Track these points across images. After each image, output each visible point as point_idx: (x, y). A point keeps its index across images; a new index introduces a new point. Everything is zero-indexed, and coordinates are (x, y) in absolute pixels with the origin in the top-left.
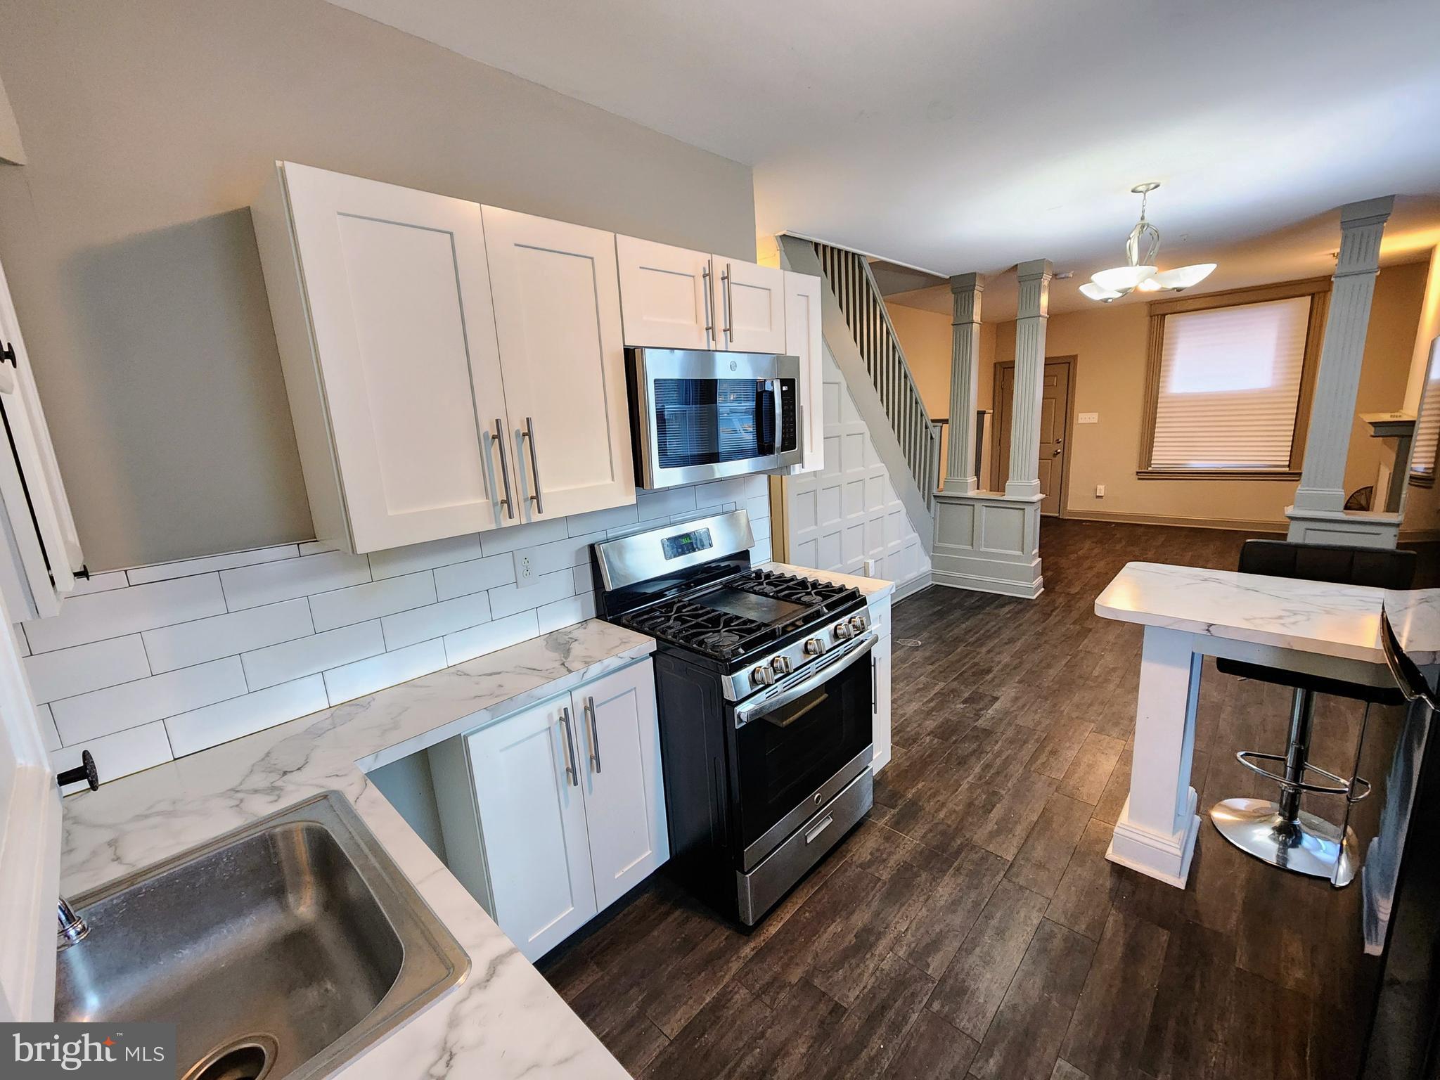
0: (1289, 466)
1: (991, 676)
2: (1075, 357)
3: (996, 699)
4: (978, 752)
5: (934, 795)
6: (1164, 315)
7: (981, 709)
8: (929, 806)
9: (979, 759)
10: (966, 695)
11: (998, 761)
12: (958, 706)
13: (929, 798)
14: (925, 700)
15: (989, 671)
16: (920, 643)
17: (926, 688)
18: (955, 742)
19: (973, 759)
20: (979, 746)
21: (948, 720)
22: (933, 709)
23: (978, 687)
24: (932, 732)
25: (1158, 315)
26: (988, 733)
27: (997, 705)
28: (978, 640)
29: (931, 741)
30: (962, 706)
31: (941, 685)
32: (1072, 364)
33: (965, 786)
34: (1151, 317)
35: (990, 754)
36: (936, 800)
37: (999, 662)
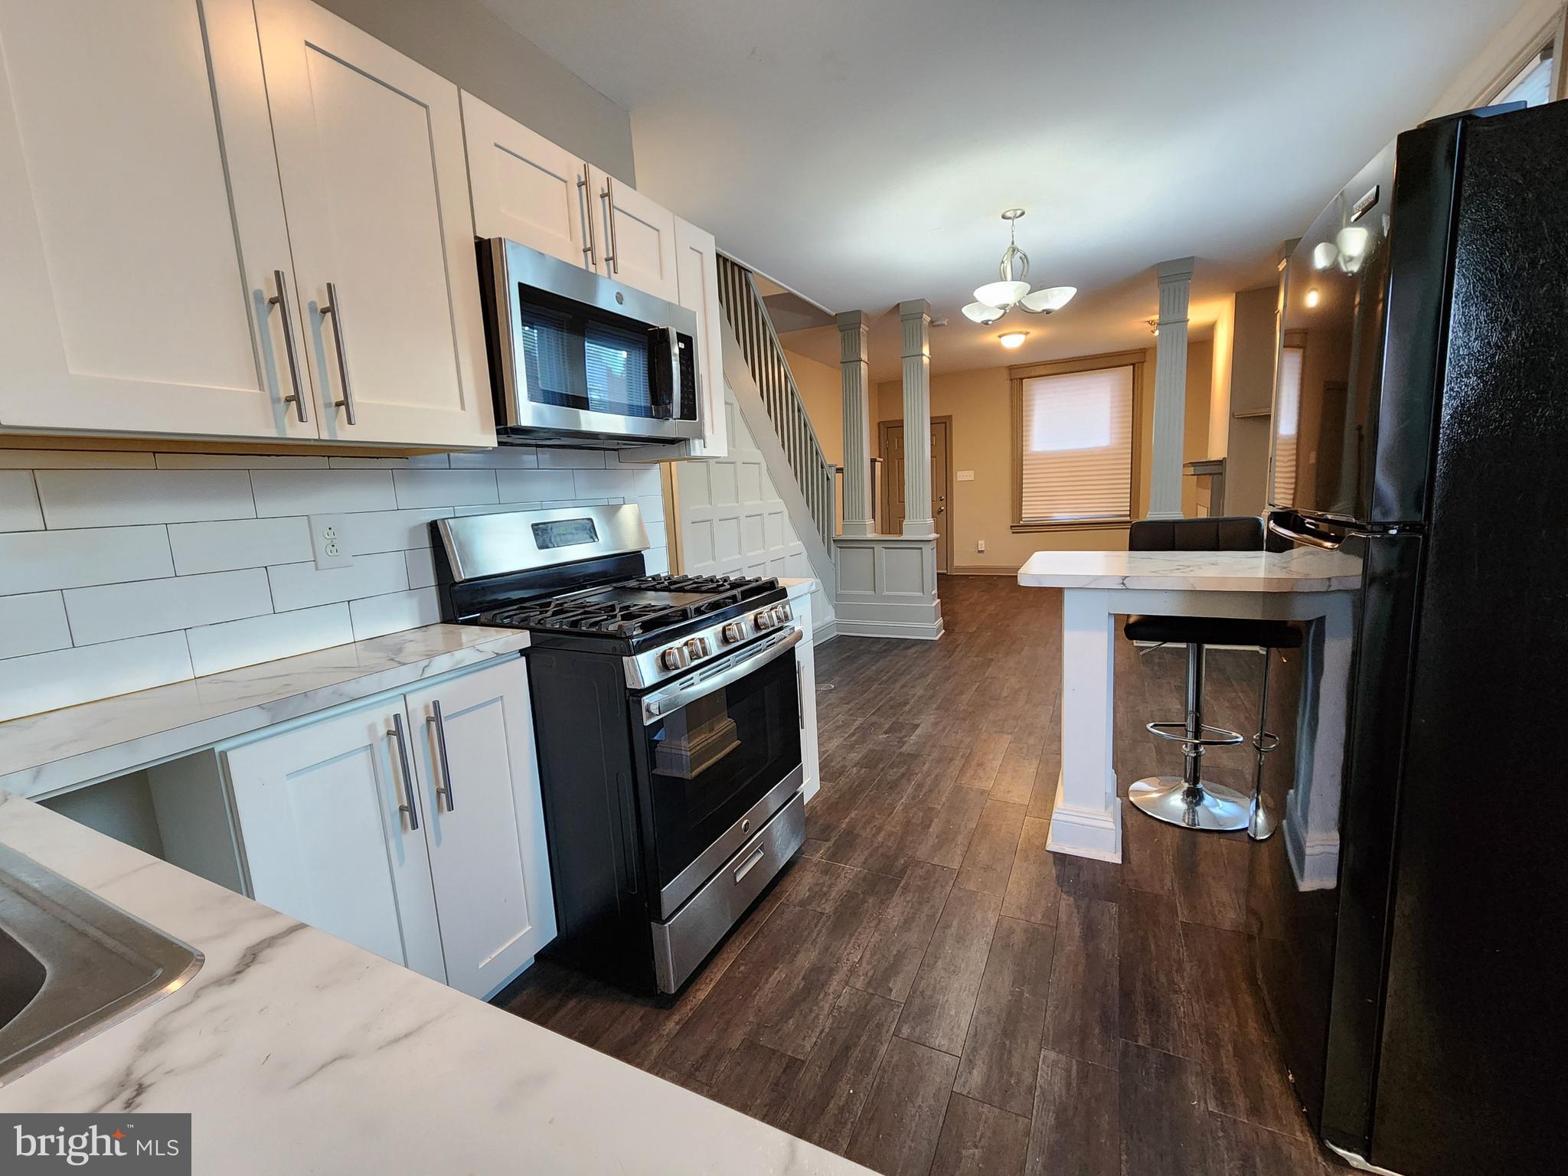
0: (1130, 516)
1: (908, 708)
2: (950, 417)
3: (916, 726)
4: (907, 776)
5: (868, 822)
6: (1022, 379)
7: (905, 736)
8: (867, 833)
9: (909, 780)
10: (887, 726)
11: (929, 781)
12: (880, 737)
13: (865, 824)
14: (846, 735)
15: (906, 704)
16: (833, 686)
17: (845, 725)
18: (882, 770)
19: (904, 781)
20: (908, 769)
21: (872, 751)
22: (856, 742)
23: (898, 718)
24: (858, 763)
25: (1017, 379)
26: (914, 757)
27: (918, 732)
28: (890, 678)
29: (859, 771)
30: (885, 736)
31: (860, 720)
32: (948, 423)
33: (899, 807)
34: (1011, 380)
35: (919, 775)
36: (872, 825)
37: (914, 695)
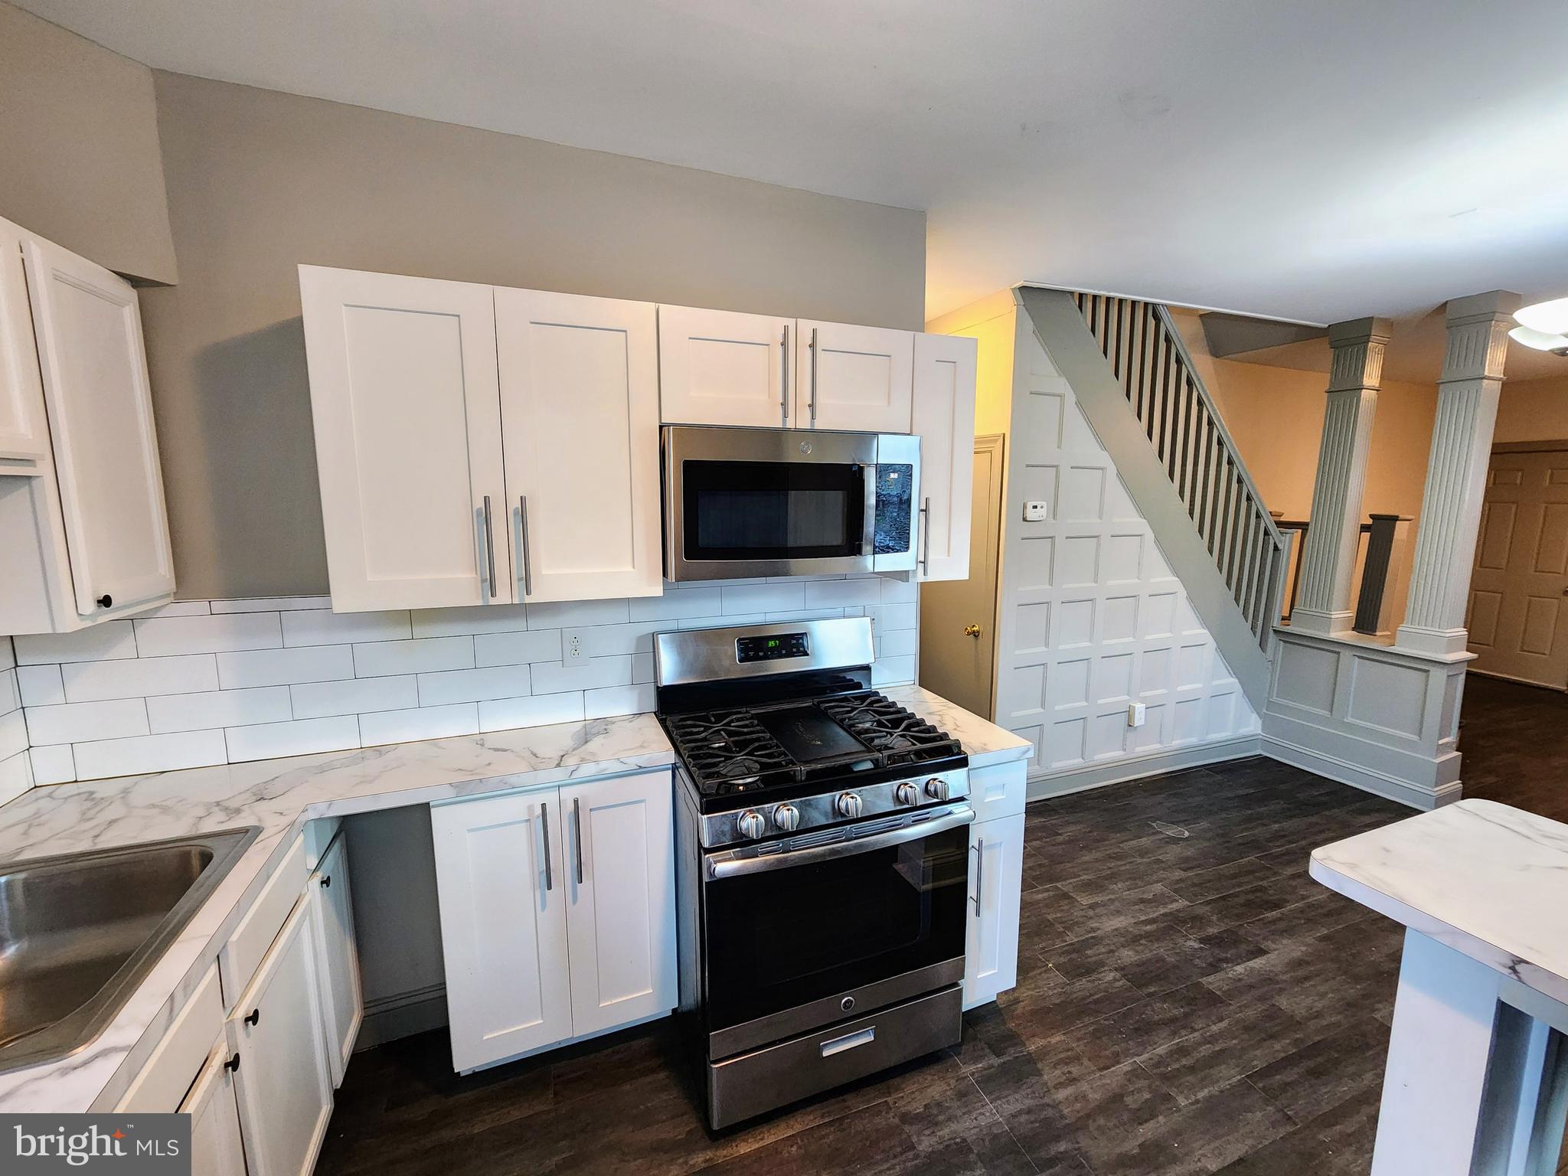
1: (1275, 914)
3: (1261, 952)
4: (1174, 1025)
5: (1067, 1062)
7: (1226, 960)
8: (1051, 1075)
9: (1174, 1033)
10: (1212, 931)
11: (1205, 1050)
12: (1191, 943)
13: (1058, 1062)
14: (1143, 918)
15: (1277, 905)
16: (1187, 834)
17: (1157, 900)
18: (1150, 995)
19: (1164, 1033)
20: (1186, 1015)
21: (1160, 959)
22: (1148, 936)
23: (1242, 925)
24: (1123, 969)
26: (1213, 1000)
27: (1257, 963)
28: (1287, 853)
29: (1115, 980)
30: (1196, 945)
31: (1181, 903)
33: (1125, 1066)
35: (1196, 1034)
36: (1066, 1069)
37: (1303, 898)
